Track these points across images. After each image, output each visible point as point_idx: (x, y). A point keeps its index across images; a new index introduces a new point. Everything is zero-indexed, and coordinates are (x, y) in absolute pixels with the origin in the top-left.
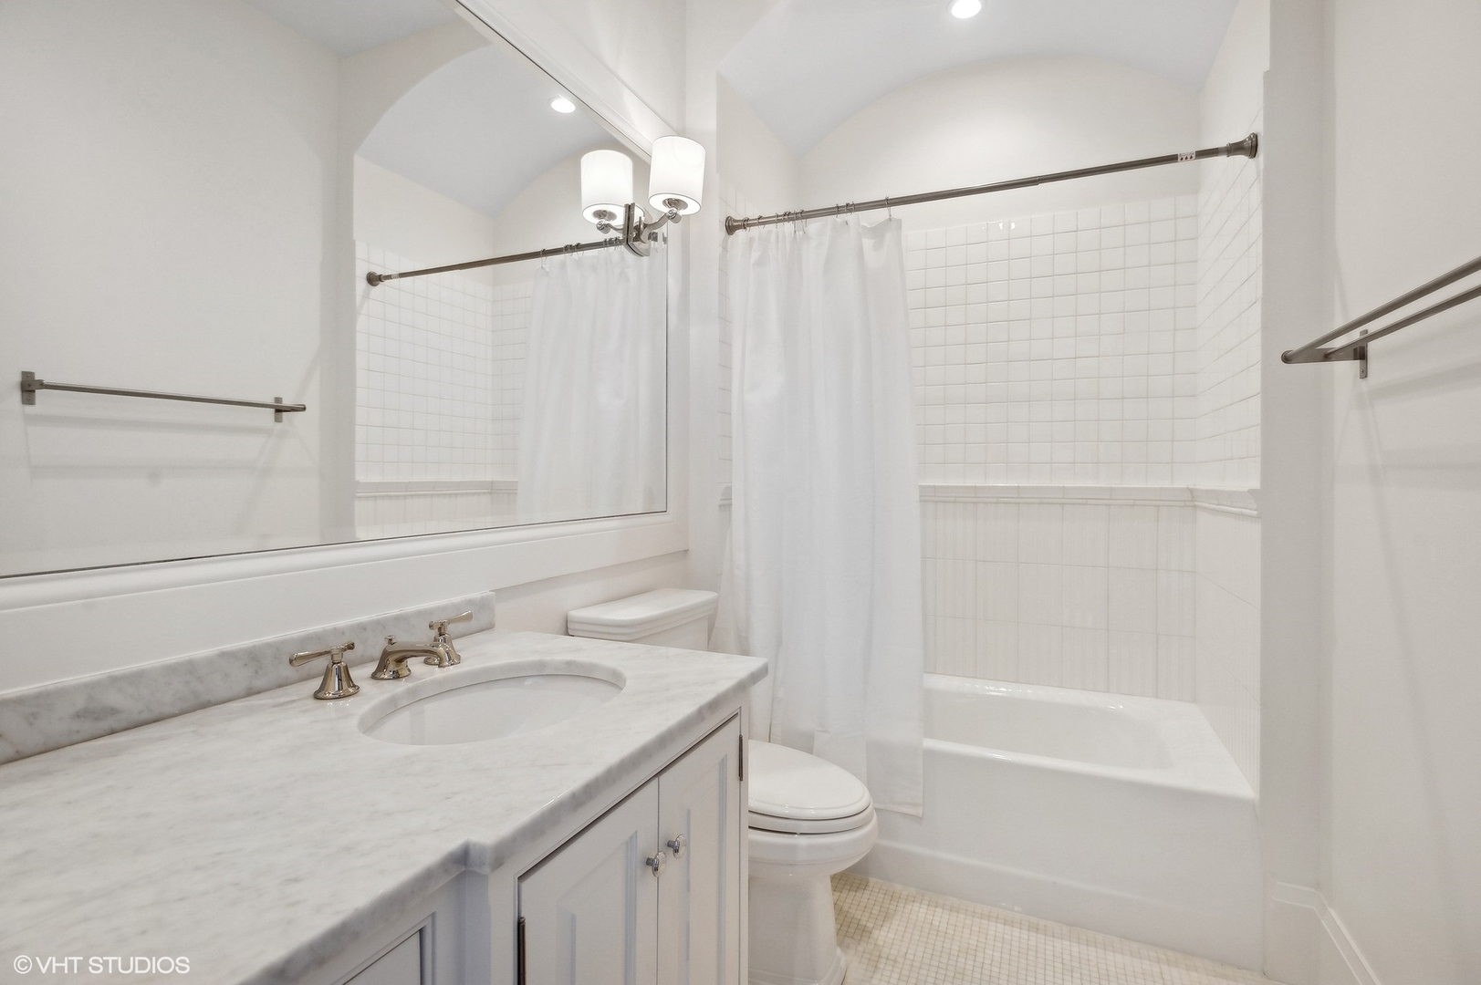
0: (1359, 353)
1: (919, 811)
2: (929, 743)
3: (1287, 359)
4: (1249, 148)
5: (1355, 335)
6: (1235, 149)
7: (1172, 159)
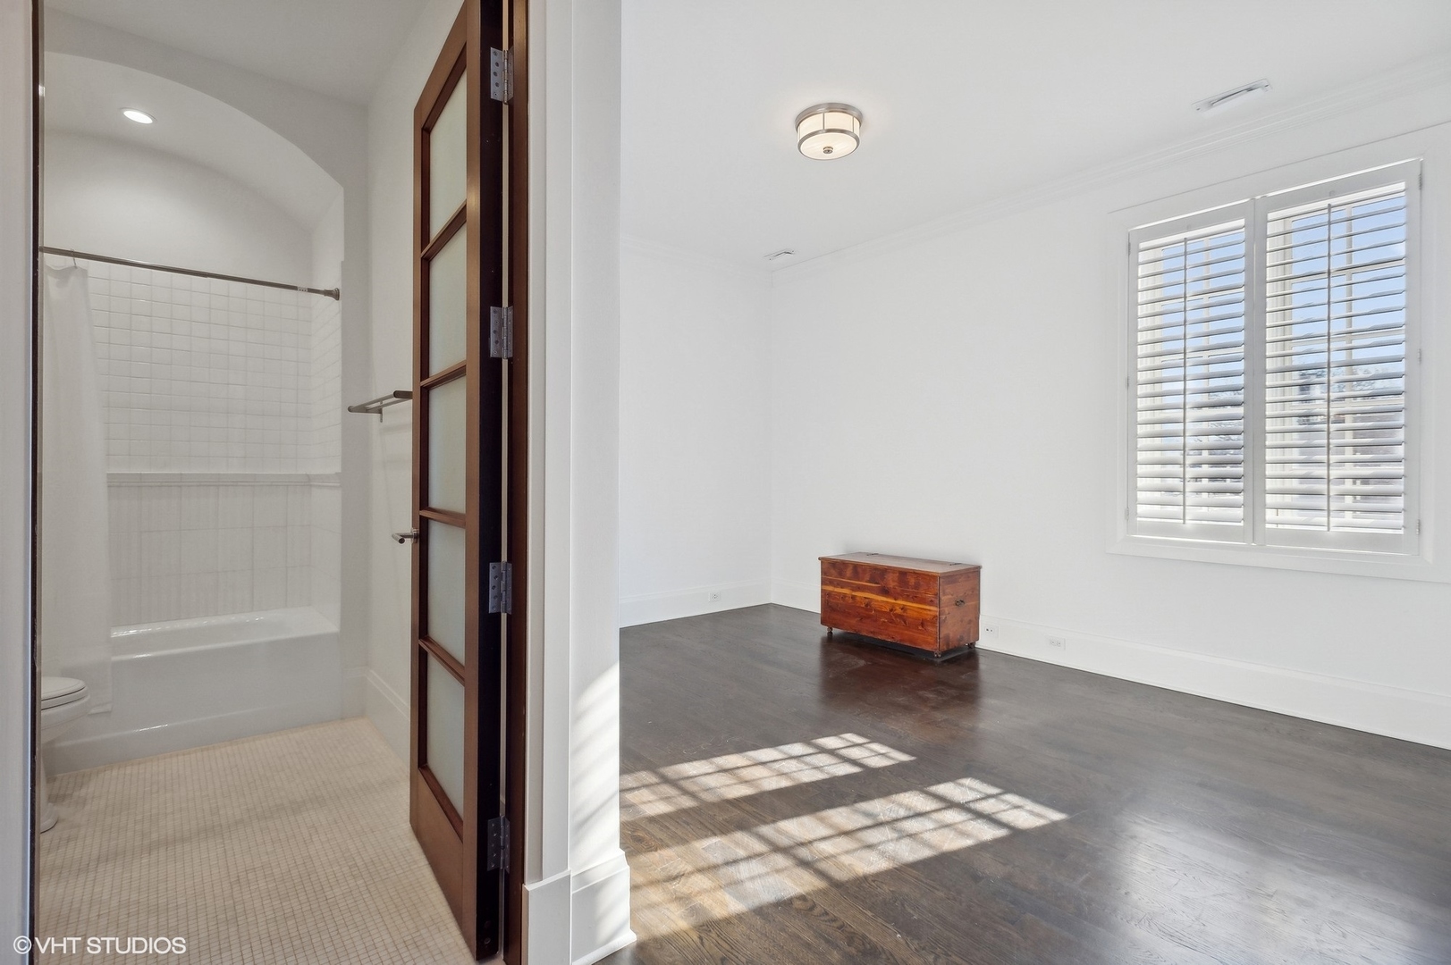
0: (380, 411)
1: (108, 707)
2: (115, 658)
3: (350, 410)
4: (335, 294)
5: (378, 404)
6: (327, 293)
7: (294, 288)
